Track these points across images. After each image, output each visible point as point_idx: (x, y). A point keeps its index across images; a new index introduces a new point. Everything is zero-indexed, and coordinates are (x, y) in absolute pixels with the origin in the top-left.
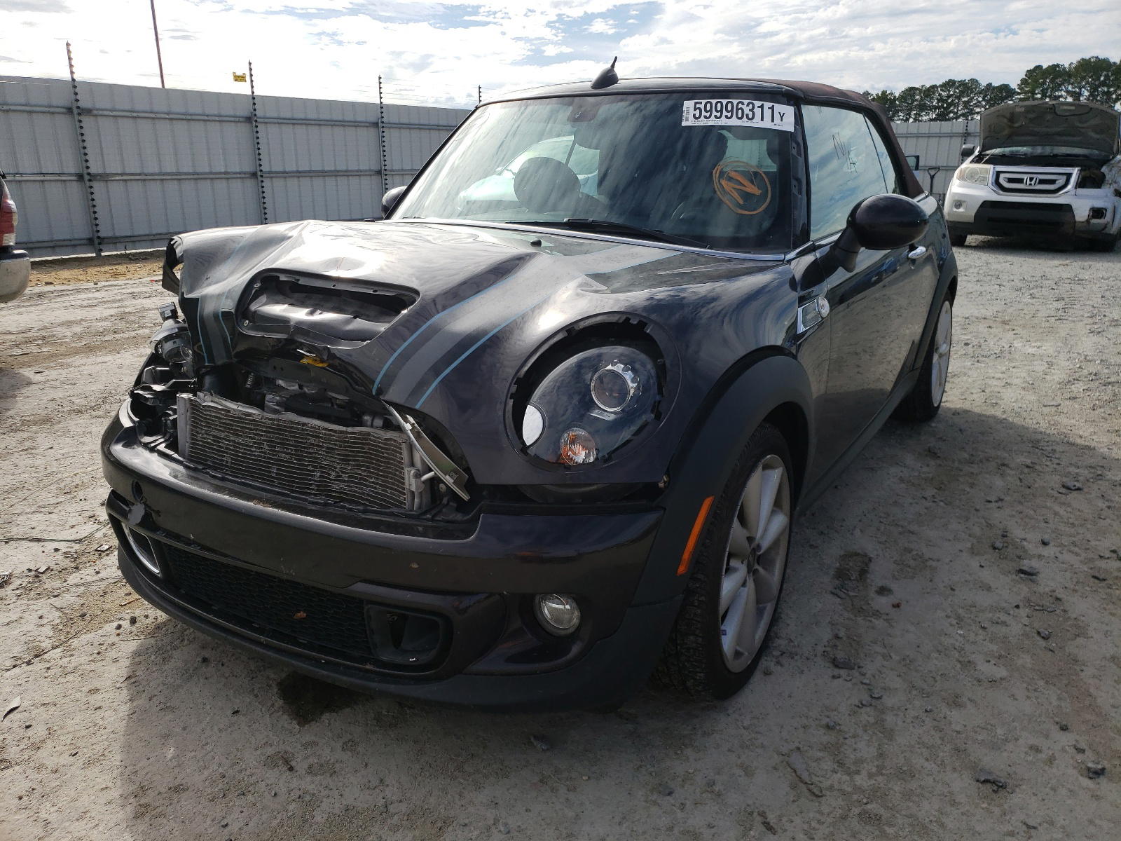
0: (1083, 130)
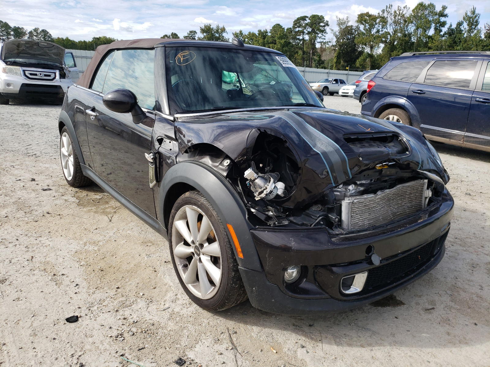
0: (49, 54)
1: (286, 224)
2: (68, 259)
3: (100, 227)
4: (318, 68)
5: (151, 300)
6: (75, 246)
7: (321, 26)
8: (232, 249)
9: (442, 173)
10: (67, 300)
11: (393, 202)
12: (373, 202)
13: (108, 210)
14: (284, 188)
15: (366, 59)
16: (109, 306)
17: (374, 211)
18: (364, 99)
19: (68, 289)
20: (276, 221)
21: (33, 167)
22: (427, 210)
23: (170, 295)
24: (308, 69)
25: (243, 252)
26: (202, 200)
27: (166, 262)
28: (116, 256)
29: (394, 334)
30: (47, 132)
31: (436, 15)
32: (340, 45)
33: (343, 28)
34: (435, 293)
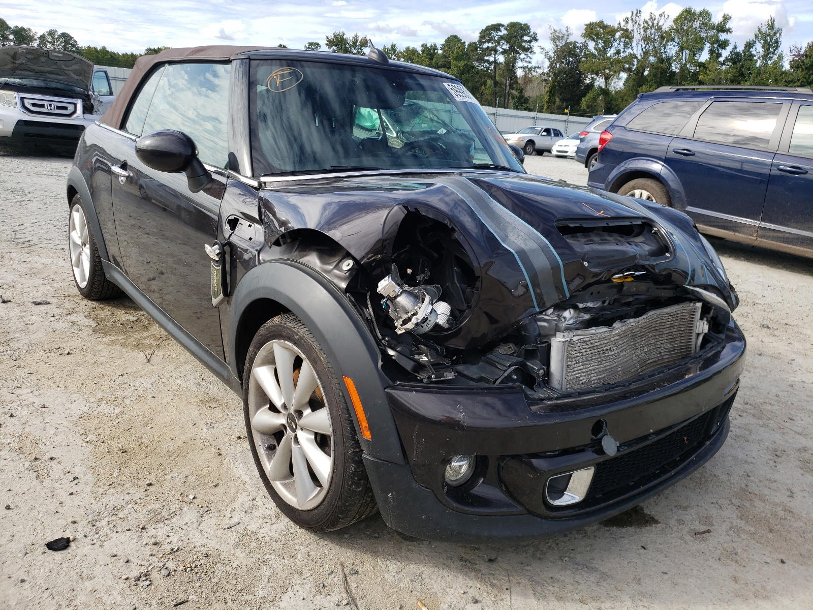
0: (67, 72)
1: (450, 378)
2: (66, 429)
3: (129, 371)
4: (518, 109)
5: (207, 509)
6: (80, 406)
7: (525, 41)
8: (351, 422)
9: (725, 290)
10: (53, 506)
11: (642, 341)
12: (606, 341)
13: (146, 342)
14: (448, 313)
15: (598, 97)
16: (130, 519)
17: (607, 356)
18: (593, 161)
19: (57, 485)
20: (433, 374)
21: (23, 264)
22: (700, 356)
23: (243, 500)
24: (501, 111)
25: (371, 428)
26: (302, 331)
27: (239, 438)
28: (152, 425)
29: (640, 579)
30: (53, 204)
31: (713, 29)
32: (555, 74)
33: (561, 45)
34: (712, 503)
